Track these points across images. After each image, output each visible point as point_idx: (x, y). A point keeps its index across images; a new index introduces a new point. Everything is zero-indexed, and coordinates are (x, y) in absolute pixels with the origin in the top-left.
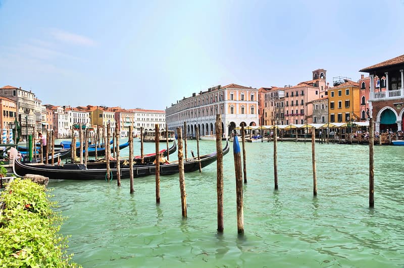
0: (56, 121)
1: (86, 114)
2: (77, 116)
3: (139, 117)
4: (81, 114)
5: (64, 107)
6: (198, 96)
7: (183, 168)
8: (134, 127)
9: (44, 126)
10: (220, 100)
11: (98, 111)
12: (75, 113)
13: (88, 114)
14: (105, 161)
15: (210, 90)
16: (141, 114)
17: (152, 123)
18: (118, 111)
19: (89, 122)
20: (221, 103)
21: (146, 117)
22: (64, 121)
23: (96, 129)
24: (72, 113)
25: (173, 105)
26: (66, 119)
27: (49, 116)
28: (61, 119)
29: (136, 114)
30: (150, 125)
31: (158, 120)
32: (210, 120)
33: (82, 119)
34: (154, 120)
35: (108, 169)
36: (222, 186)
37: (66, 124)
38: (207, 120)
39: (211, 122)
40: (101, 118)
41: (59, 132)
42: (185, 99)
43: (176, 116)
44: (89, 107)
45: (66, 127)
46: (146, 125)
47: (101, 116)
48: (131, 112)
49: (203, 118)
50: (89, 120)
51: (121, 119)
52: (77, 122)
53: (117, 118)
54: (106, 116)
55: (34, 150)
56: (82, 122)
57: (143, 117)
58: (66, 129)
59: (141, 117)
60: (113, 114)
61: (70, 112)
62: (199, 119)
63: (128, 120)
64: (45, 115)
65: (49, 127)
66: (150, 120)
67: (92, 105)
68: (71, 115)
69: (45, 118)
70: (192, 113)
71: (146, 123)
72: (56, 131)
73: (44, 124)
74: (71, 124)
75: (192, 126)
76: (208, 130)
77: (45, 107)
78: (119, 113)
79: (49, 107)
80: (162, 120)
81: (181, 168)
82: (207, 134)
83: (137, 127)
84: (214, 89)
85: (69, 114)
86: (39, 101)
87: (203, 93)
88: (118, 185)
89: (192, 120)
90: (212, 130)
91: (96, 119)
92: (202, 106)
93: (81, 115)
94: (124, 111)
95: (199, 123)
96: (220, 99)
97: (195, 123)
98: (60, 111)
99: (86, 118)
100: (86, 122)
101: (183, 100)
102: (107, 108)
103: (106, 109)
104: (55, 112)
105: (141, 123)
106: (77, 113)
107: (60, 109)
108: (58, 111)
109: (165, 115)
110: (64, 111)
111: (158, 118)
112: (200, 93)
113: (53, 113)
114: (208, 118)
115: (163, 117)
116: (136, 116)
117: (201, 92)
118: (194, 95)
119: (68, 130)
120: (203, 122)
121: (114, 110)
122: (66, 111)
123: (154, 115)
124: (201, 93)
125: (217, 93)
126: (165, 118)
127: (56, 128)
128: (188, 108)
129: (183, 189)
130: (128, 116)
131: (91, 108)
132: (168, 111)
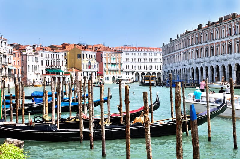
0: (24, 64)
1: (61, 55)
2: (50, 57)
3: (127, 57)
4: (55, 54)
5: (34, 46)
6: (205, 29)
7: (149, 132)
8: (122, 70)
9: (10, 70)
10: (235, 34)
11: (76, 50)
12: (47, 53)
13: (63, 54)
14: (78, 120)
15: (221, 20)
16: (130, 53)
17: (146, 64)
18: (101, 50)
19: (64, 65)
20: (236, 37)
21: (137, 57)
22: (35, 64)
23: (73, 74)
24: (44, 54)
25: (172, 41)
26: (37, 62)
27: (16, 58)
28: (31, 62)
29: (124, 53)
30: (143, 67)
31: (153, 60)
32: (222, 60)
33: (55, 61)
34: (148, 60)
35: (81, 129)
36: (181, 152)
37: (37, 68)
38: (217, 61)
39: (223, 63)
40: (79, 59)
41: (29, 77)
42: (187, 32)
43: (176, 56)
44: (64, 46)
45: (37, 72)
46: (137, 68)
47: (79, 56)
48: (118, 51)
49: (212, 58)
50: (65, 62)
51: (105, 61)
52: (50, 64)
53: (99, 58)
54: (85, 56)
55: (3, 104)
56: (56, 65)
57: (134, 57)
58: (37, 74)
59: (130, 56)
60: (94, 53)
61: (41, 52)
62: (207, 59)
63: (114, 62)
64: (12, 56)
65: (17, 72)
66: (142, 60)
67: (67, 43)
68: (43, 56)
69: (12, 61)
70: (197, 51)
71: (137, 65)
72: (25, 76)
73: (10, 68)
74: (43, 68)
75: (197, 69)
76: (218, 75)
77: (11, 48)
78: (102, 52)
79: (16, 47)
80: (159, 60)
81: (147, 132)
82: (218, 80)
83: (125, 70)
84: (227, 18)
85: (40, 55)
86: (5, 40)
87: (212, 24)
88: (91, 148)
89: (198, 60)
90: (224, 75)
91: (72, 60)
92: (211, 42)
93: (55, 56)
94: (108, 49)
95: (206, 65)
96: (235, 31)
97: (202, 65)
98: (30, 52)
99: (60, 59)
100: (61, 64)
101: (186, 33)
102: (87, 46)
103: (85, 47)
104: (24, 53)
105: (130, 65)
106: (50, 54)
107: (29, 49)
108: (27, 51)
109: (162, 54)
110: (34, 51)
111: (154, 57)
112: (208, 25)
113: (22, 54)
114: (218, 57)
115: (160, 57)
116: (124, 56)
117: (209, 22)
118: (200, 27)
119: (39, 75)
120: (212, 64)
121: (96, 49)
122: (36, 52)
123: (148, 54)
124: (210, 24)
125: (231, 25)
126: (161, 57)
127: (24, 73)
128: (192, 45)
129: (149, 154)
130: (113, 56)
131: (67, 47)
132: (166, 49)
